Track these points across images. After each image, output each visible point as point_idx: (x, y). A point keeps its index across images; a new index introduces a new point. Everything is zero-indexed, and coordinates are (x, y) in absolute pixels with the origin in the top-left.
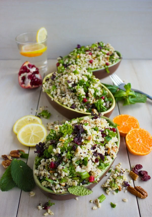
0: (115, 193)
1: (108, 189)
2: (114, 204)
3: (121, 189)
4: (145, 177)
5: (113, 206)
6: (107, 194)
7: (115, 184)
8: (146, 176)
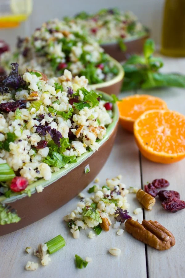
0: (92, 234)
1: (75, 225)
2: (83, 259)
3: (110, 227)
4: (171, 201)
5: (79, 263)
6: (71, 235)
7: (94, 212)
8: (173, 199)
